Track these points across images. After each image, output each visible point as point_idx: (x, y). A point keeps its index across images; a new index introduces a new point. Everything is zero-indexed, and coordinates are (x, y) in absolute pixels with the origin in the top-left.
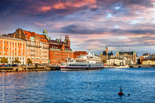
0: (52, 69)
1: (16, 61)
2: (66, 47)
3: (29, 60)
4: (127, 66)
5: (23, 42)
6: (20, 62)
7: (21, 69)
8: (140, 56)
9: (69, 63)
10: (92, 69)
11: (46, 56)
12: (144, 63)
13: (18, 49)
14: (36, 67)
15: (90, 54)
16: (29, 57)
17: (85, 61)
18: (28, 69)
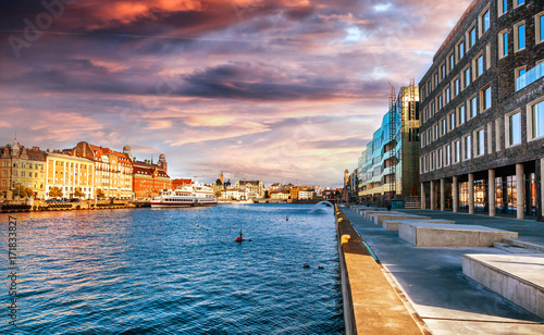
0: (138, 205)
1: (77, 193)
2: (160, 172)
3: (99, 190)
4: (250, 201)
5: (88, 164)
6: (84, 195)
7: (86, 207)
8: (268, 187)
9: (165, 197)
10: (200, 205)
11: (127, 186)
12: (273, 196)
13: (80, 174)
14: (112, 203)
15: (196, 184)
16: (99, 187)
17: (188, 193)
18: (98, 205)
